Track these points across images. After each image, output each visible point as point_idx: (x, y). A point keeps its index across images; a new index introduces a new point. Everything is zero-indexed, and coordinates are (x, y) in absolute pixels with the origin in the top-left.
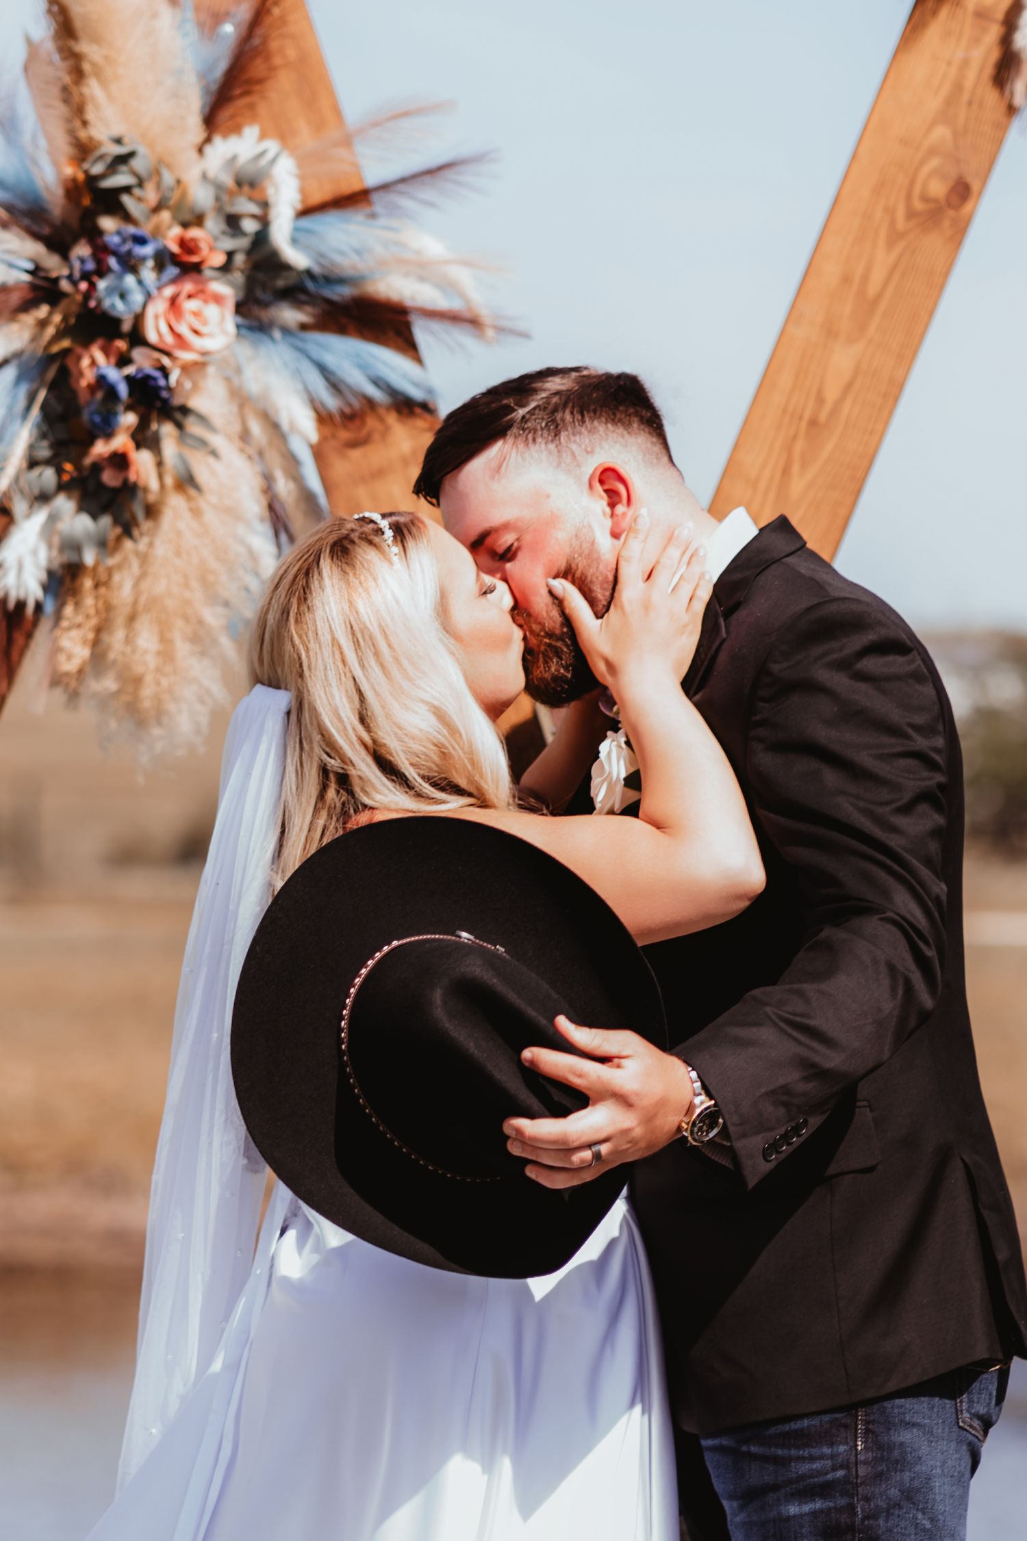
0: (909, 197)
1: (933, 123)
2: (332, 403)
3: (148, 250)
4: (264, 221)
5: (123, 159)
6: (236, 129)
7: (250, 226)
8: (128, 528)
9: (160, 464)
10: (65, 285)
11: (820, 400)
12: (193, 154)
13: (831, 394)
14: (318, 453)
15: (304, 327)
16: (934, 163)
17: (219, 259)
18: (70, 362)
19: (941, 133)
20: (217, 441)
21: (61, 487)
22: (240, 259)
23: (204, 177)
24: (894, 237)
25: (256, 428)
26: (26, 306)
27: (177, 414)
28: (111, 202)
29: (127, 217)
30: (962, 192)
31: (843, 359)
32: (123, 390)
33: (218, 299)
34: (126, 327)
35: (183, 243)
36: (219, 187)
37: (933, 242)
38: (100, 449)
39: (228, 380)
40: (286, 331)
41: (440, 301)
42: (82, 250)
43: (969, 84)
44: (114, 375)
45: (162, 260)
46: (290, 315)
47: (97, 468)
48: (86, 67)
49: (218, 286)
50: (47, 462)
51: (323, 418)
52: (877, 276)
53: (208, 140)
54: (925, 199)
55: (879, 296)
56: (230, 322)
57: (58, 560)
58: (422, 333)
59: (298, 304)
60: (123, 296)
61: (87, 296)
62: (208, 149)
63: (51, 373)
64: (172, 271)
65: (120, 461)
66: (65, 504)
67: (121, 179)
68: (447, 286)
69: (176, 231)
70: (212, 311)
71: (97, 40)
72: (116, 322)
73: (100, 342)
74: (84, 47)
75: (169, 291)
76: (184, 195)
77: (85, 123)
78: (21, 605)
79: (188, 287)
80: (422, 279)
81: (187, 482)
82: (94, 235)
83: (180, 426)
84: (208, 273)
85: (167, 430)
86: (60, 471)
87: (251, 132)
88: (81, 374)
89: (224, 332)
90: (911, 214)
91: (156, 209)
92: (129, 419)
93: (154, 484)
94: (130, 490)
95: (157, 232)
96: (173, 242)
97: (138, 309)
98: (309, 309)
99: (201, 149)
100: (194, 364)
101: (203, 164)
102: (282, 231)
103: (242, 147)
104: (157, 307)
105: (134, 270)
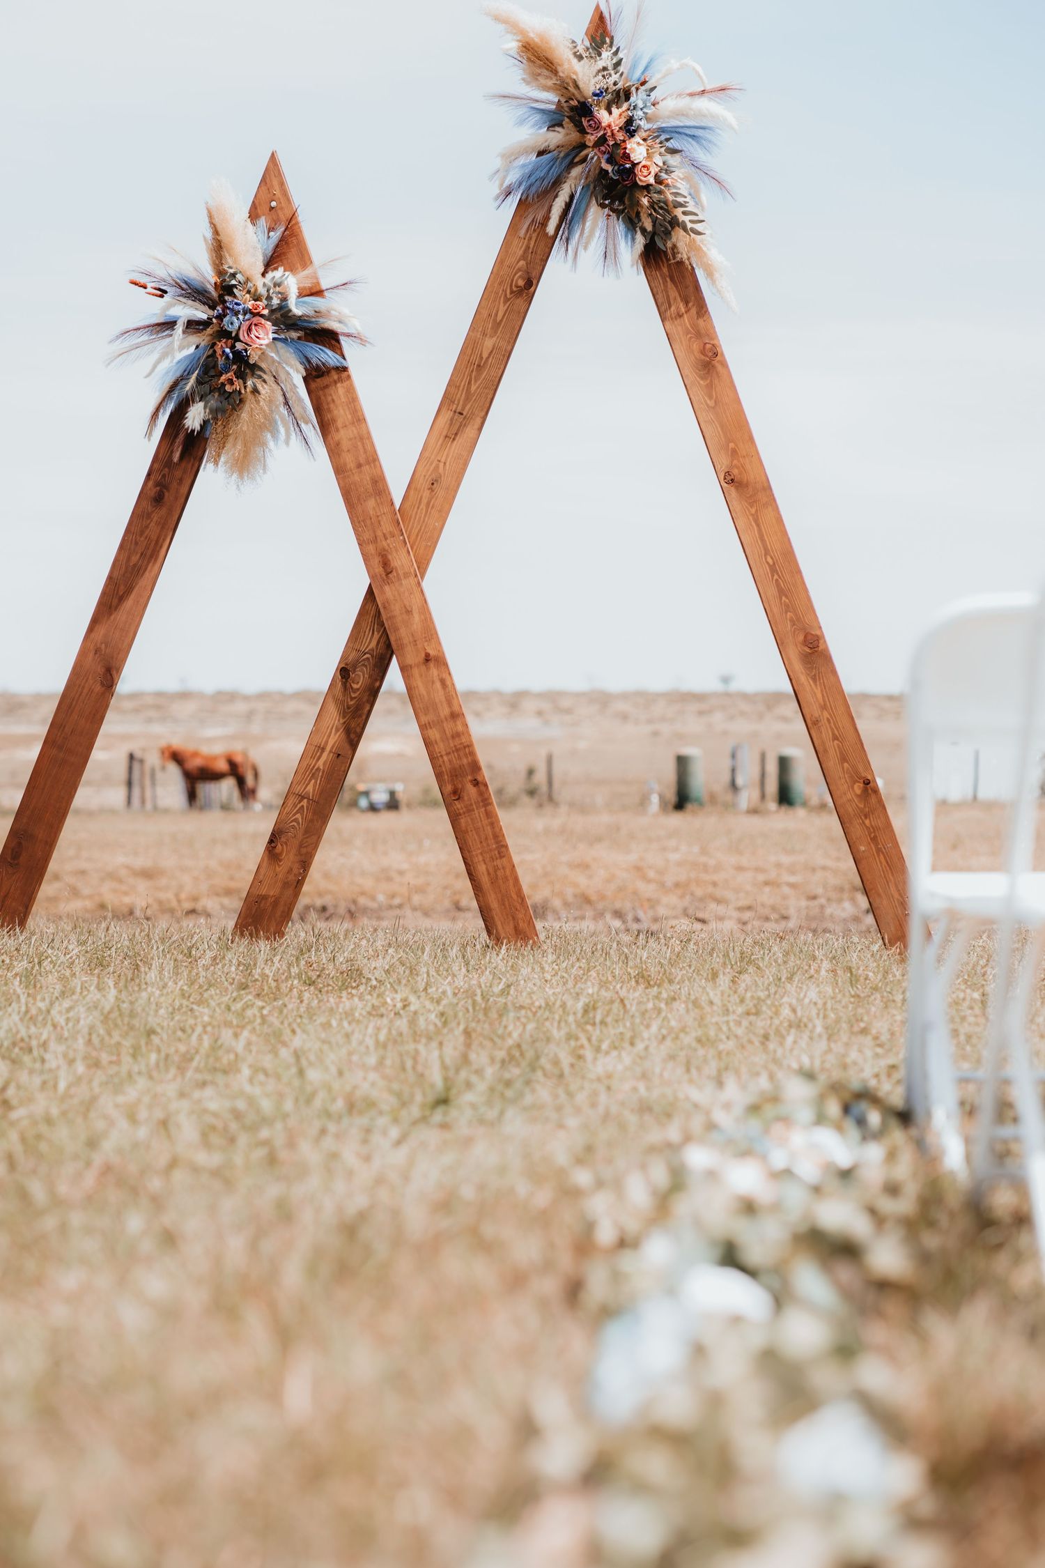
0: (511, 286)
1: (519, 260)
3: (241, 307)
4: (284, 299)
5: (233, 276)
6: (276, 269)
7: (278, 300)
8: (234, 406)
9: (245, 384)
10: (214, 321)
11: (481, 358)
12: (260, 276)
13: (485, 355)
15: (298, 339)
16: (520, 274)
17: (267, 312)
18: (214, 349)
19: (522, 263)
20: (267, 378)
21: (210, 392)
22: (275, 314)
23: (263, 284)
24: (506, 300)
26: (202, 329)
27: (252, 368)
28: (230, 291)
29: (235, 296)
30: (530, 284)
31: (489, 343)
32: (231, 356)
33: (266, 327)
34: (233, 335)
35: (253, 306)
36: (268, 287)
37: (520, 302)
38: (223, 378)
40: (293, 340)
41: (350, 331)
42: (219, 308)
43: (531, 246)
44: (228, 351)
45: (246, 312)
46: (293, 335)
47: (223, 385)
48: (223, 244)
49: (266, 322)
50: (205, 384)
51: (307, 370)
52: (500, 314)
53: (266, 272)
54: (517, 287)
55: (501, 321)
56: (271, 336)
57: (207, 417)
58: (342, 339)
59: (297, 331)
60: (232, 324)
61: (221, 324)
62: (266, 276)
63: (207, 352)
64: (249, 316)
65: (231, 383)
66: (211, 399)
67: (233, 282)
69: (252, 302)
70: (264, 331)
72: (231, 333)
73: (224, 341)
74: (222, 238)
75: (248, 323)
76: (256, 290)
77: (222, 264)
78: (193, 431)
79: (255, 322)
80: (341, 322)
81: (255, 391)
82: (224, 303)
83: (253, 371)
84: (262, 317)
85: (248, 372)
86: (208, 388)
87: (281, 269)
88: (218, 351)
89: (270, 338)
90: (512, 292)
91: (245, 295)
92: (235, 367)
93: (243, 391)
94: (235, 393)
95: (245, 302)
96: (250, 305)
97: (237, 328)
98: (300, 332)
99: (263, 275)
100: (257, 348)
101: (264, 280)
102: (292, 303)
103: (277, 274)
104: (244, 328)
105: (236, 314)
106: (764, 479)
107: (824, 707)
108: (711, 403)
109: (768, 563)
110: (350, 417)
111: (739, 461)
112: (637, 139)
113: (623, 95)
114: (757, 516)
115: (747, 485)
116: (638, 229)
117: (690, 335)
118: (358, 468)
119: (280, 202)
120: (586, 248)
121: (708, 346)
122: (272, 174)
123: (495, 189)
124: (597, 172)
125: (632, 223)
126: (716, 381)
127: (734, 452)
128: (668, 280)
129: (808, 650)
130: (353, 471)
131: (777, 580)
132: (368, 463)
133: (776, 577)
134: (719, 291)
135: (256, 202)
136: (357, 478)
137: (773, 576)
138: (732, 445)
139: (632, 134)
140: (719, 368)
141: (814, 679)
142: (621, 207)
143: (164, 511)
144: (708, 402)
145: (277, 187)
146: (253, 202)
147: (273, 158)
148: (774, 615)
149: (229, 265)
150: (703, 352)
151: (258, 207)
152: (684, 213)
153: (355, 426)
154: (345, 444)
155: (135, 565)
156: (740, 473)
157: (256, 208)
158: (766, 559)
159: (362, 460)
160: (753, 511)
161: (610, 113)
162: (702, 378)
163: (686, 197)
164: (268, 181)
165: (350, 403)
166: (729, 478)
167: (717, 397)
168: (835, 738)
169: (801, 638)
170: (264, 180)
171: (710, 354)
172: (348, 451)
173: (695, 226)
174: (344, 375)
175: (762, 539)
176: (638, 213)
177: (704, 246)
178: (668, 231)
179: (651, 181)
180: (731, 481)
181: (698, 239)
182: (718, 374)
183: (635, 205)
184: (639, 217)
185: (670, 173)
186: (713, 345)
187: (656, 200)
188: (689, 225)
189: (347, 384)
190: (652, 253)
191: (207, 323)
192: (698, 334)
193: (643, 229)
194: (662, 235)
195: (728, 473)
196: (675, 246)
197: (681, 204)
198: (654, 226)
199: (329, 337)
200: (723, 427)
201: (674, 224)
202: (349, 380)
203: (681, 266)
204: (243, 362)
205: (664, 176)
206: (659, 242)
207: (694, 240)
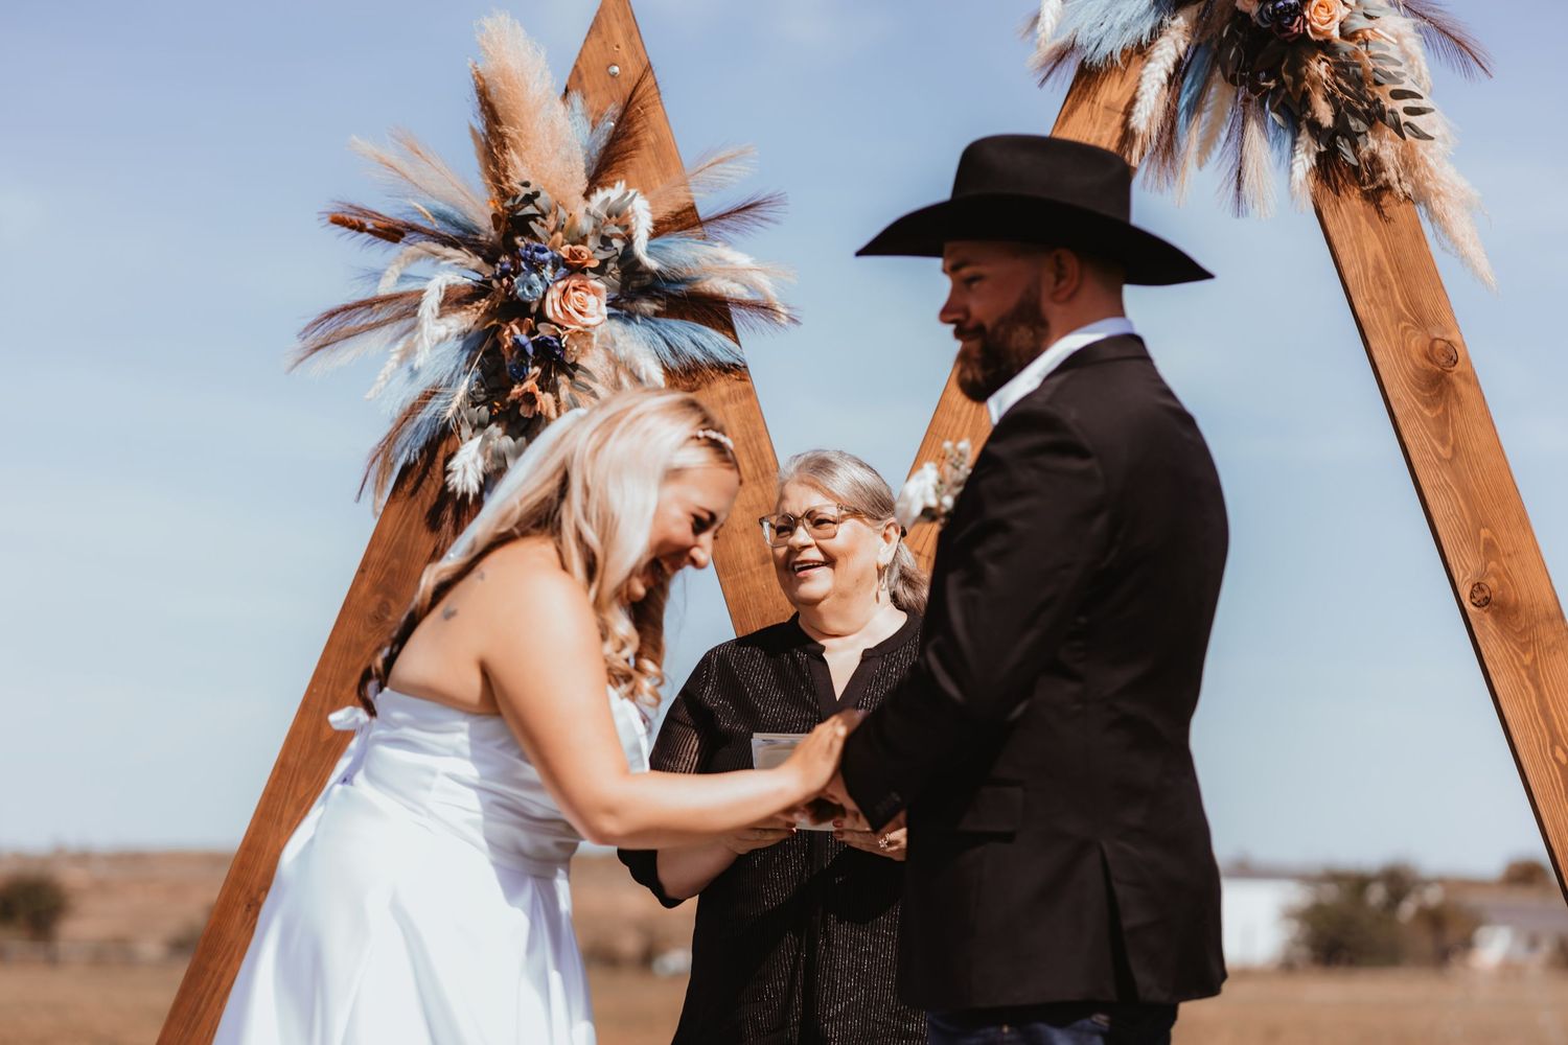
2: (673, 363)
3: (546, 256)
4: (629, 241)
5: (530, 199)
6: (613, 185)
7: (618, 244)
9: (557, 401)
10: (496, 285)
12: (581, 198)
15: (657, 314)
17: (595, 265)
18: (499, 335)
20: (597, 387)
21: (492, 419)
22: (610, 267)
23: (587, 212)
25: (625, 380)
26: (472, 301)
27: (569, 370)
28: (524, 226)
29: (534, 237)
32: (530, 349)
33: (596, 292)
34: (534, 309)
35: (571, 254)
36: (597, 218)
38: (516, 390)
39: (607, 350)
40: (645, 317)
41: (747, 296)
42: (506, 260)
44: (523, 339)
45: (557, 263)
46: (648, 306)
47: (515, 404)
48: (507, 141)
49: (594, 284)
50: (483, 403)
51: (669, 372)
53: (591, 190)
56: (605, 310)
57: (489, 466)
58: (739, 318)
59: (653, 299)
60: (530, 288)
61: (509, 291)
62: (593, 197)
63: (488, 345)
64: (562, 270)
66: (495, 430)
67: (529, 210)
68: (751, 287)
69: (568, 246)
70: (592, 300)
71: (512, 123)
72: (529, 305)
73: (516, 320)
74: (505, 129)
75: (561, 285)
76: (574, 223)
77: (507, 178)
78: (465, 495)
79: (574, 282)
80: (734, 281)
82: (512, 250)
83: (571, 377)
84: (588, 274)
85: (563, 379)
86: (490, 409)
87: (620, 185)
88: (505, 341)
89: (602, 314)
91: (553, 233)
92: (537, 370)
93: (550, 411)
94: (537, 416)
95: (554, 247)
96: (564, 251)
97: (541, 296)
98: (660, 302)
99: (587, 195)
100: (579, 332)
101: (588, 205)
102: (640, 247)
103: (613, 193)
104: (554, 295)
105: (537, 270)
106: (1549, 598)
108: (1446, 452)
109: (1557, 760)
111: (1499, 563)
114: (1537, 671)
115: (1516, 610)
116: (1303, 124)
117: (1404, 324)
118: (763, 563)
119: (626, 68)
121: (1439, 345)
122: (613, 16)
124: (1225, 14)
125: (1295, 115)
126: (1455, 411)
127: (1490, 548)
128: (1362, 219)
130: (754, 569)
134: (1454, 241)
135: (581, 66)
138: (1485, 533)
140: (1461, 386)
142: (1272, 84)
144: (1440, 449)
145: (621, 40)
146: (576, 66)
149: (522, 179)
150: (1429, 356)
151: (585, 78)
152: (1397, 96)
153: (760, 485)
154: (740, 519)
156: (1502, 586)
157: (580, 78)
158: (1553, 753)
160: (1527, 659)
162: (1428, 405)
163: (1400, 64)
164: (603, 29)
165: (750, 441)
166: (1479, 596)
167: (1456, 440)
170: (596, 27)
171: (1443, 360)
172: (745, 530)
173: (1413, 119)
174: (740, 385)
175: (1545, 712)
176: (1306, 94)
177: (1431, 162)
178: (1363, 127)
179: (1335, 33)
180: (1485, 603)
181: (1420, 144)
182: (1458, 397)
183: (1299, 79)
184: (1305, 101)
185: (1369, 17)
186: (1449, 342)
187: (1341, 68)
188: (1404, 118)
189: (745, 402)
190: (1328, 169)
191: (480, 291)
192: (1420, 322)
193: (1315, 127)
194: (1353, 139)
195: (1478, 587)
196: (1374, 158)
197: (1388, 76)
198: (1336, 117)
199: (714, 311)
200: (1467, 495)
201: (1376, 116)
202: (749, 392)
203: (1386, 199)
204: (555, 361)
205: (1360, 23)
206: (1344, 147)
207: (1413, 149)
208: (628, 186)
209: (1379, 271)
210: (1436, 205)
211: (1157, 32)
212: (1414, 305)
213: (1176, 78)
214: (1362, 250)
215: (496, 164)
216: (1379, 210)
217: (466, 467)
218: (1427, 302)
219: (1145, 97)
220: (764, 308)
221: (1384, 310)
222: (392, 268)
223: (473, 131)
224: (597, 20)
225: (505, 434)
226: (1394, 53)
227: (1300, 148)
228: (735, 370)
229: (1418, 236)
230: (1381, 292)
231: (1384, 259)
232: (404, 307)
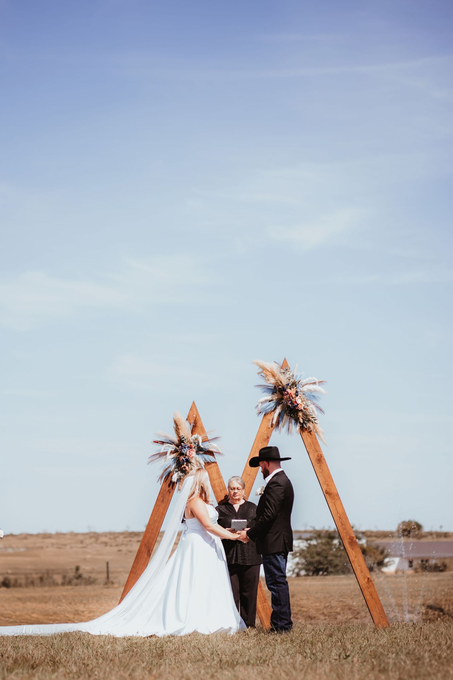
1: (265, 431)
2: (206, 462)
3: (187, 446)
4: (198, 443)
5: (183, 438)
6: (195, 434)
7: (197, 443)
8: (186, 474)
9: (189, 468)
10: (179, 450)
14: (205, 466)
15: (203, 454)
16: (265, 435)
17: (194, 447)
18: (179, 458)
19: (266, 432)
20: (194, 465)
21: (179, 471)
22: (196, 447)
23: (192, 439)
24: (261, 442)
25: (198, 464)
26: (175, 453)
27: (190, 463)
28: (183, 442)
29: (184, 443)
30: (268, 438)
32: (185, 460)
33: (194, 451)
34: (185, 454)
35: (190, 445)
36: (194, 440)
38: (183, 466)
39: (195, 459)
40: (201, 454)
41: (217, 451)
42: (180, 447)
44: (184, 459)
45: (188, 447)
46: (201, 453)
47: (182, 468)
49: (194, 450)
50: (177, 468)
51: (205, 463)
53: (192, 435)
56: (195, 453)
57: (179, 478)
58: (215, 454)
60: (184, 451)
61: (181, 451)
62: (192, 436)
63: (177, 459)
65: (185, 467)
66: (179, 472)
67: (183, 439)
68: (217, 449)
69: (190, 444)
70: (193, 452)
71: (180, 426)
72: (184, 454)
73: (182, 456)
74: (179, 428)
75: (189, 450)
76: (190, 441)
77: (180, 434)
78: (174, 482)
79: (191, 450)
80: (214, 449)
81: (191, 469)
82: (181, 445)
83: (190, 464)
84: (193, 448)
85: (189, 464)
86: (178, 469)
87: (197, 434)
90: (263, 440)
91: (187, 442)
92: (186, 463)
93: (188, 470)
94: (186, 470)
95: (187, 445)
97: (186, 452)
98: (203, 452)
100: (192, 457)
102: (200, 444)
103: (195, 436)
104: (188, 452)
105: (185, 448)
106: (337, 492)
107: (356, 557)
109: (338, 516)
110: (218, 476)
111: (329, 487)
112: (298, 397)
113: (294, 384)
114: (335, 503)
115: (332, 494)
116: (298, 422)
117: (314, 452)
120: (283, 427)
121: (319, 455)
122: (193, 407)
123: (256, 411)
124: (286, 406)
125: (297, 420)
126: (322, 464)
127: (328, 485)
128: (308, 436)
129: (350, 541)
131: (341, 521)
132: (223, 489)
133: (341, 520)
134: (322, 439)
135: (189, 415)
136: (220, 494)
137: (340, 520)
138: (327, 483)
139: (297, 396)
140: (323, 461)
141: (352, 549)
142: (293, 416)
143: (164, 504)
144: (320, 471)
145: (195, 411)
147: (194, 403)
148: (340, 531)
149: (182, 434)
150: (318, 456)
152: (312, 418)
153: (219, 479)
154: (217, 484)
155: (156, 520)
156: (330, 491)
157: (189, 417)
159: (222, 489)
160: (334, 501)
161: (291, 390)
162: (318, 464)
163: (312, 413)
164: (192, 409)
165: (218, 472)
166: (326, 492)
167: (322, 469)
168: (359, 566)
169: (348, 537)
170: (191, 409)
171: (320, 457)
172: (218, 486)
173: (315, 421)
174: (216, 464)
175: (336, 509)
176: (299, 418)
177: (317, 427)
178: (307, 422)
179: (303, 409)
180: (327, 493)
181: (316, 425)
182: (322, 462)
183: (297, 415)
184: (298, 419)
185: (308, 406)
186: (321, 454)
187: (303, 414)
188: (313, 421)
189: (217, 467)
190: (302, 429)
191: (176, 451)
192: (317, 451)
193: (300, 422)
194: (306, 424)
195: (326, 491)
196: (309, 427)
197: (311, 415)
198: (303, 421)
199: (211, 453)
200: (324, 477)
201: (309, 421)
202: (217, 465)
203: (311, 432)
204: (188, 461)
205: (306, 407)
206: (305, 426)
207: (315, 425)
208: (198, 435)
209: (310, 444)
210: (318, 433)
211: (275, 409)
212: (315, 449)
213: (280, 415)
214: (308, 440)
215: (178, 432)
216: (311, 434)
217: (175, 478)
218: (317, 448)
219: (275, 419)
220: (219, 453)
221: (311, 450)
222: (162, 448)
223: (174, 427)
224: (191, 408)
225: (181, 473)
226: (311, 411)
227: (298, 426)
228: (216, 463)
229: (316, 438)
230: (311, 447)
231: (311, 442)
232: (165, 453)
